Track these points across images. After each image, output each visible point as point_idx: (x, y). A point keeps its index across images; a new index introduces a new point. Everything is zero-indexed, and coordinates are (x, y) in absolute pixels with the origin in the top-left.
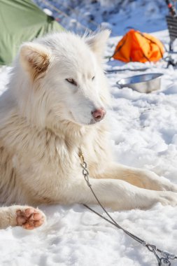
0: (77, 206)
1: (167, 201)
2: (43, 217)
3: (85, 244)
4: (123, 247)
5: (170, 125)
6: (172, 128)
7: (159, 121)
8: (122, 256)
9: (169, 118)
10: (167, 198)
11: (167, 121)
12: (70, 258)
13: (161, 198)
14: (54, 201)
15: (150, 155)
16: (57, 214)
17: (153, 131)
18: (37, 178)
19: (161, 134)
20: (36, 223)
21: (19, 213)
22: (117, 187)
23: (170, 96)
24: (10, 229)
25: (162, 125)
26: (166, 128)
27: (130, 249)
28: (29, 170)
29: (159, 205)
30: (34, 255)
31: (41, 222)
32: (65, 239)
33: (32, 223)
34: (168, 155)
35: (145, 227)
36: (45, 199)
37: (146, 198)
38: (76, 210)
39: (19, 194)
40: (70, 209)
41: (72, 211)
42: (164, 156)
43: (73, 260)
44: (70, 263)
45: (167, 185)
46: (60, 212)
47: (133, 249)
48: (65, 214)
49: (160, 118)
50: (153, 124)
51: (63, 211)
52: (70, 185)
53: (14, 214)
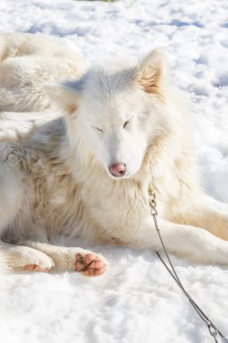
0: (148, 253)
2: (105, 265)
3: (141, 312)
4: (184, 321)
8: (180, 333)
12: (120, 329)
14: (123, 243)
16: (123, 261)
18: (106, 215)
20: (96, 271)
21: (78, 257)
24: (66, 275)
27: (191, 326)
28: (98, 205)
30: (83, 318)
31: (102, 270)
32: (121, 302)
33: (92, 271)
35: (216, 297)
36: (114, 238)
39: (85, 228)
40: (139, 255)
41: (141, 259)
43: (123, 332)
44: (119, 335)
47: (193, 326)
48: (133, 262)
53: (74, 258)
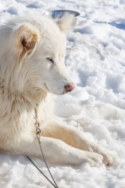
1: (93, 162)
5: (86, 67)
6: (87, 70)
7: (78, 62)
9: (85, 60)
10: (93, 159)
11: (84, 63)
13: (89, 159)
15: (74, 102)
17: (72, 70)
19: (78, 74)
22: (56, 146)
23: (84, 35)
25: (79, 66)
26: (83, 69)
29: (87, 166)
34: (88, 105)
37: (77, 157)
38: (21, 162)
42: (86, 105)
45: (93, 145)
46: (8, 162)
49: (78, 59)
50: (73, 64)
51: (11, 162)
52: (19, 140)
